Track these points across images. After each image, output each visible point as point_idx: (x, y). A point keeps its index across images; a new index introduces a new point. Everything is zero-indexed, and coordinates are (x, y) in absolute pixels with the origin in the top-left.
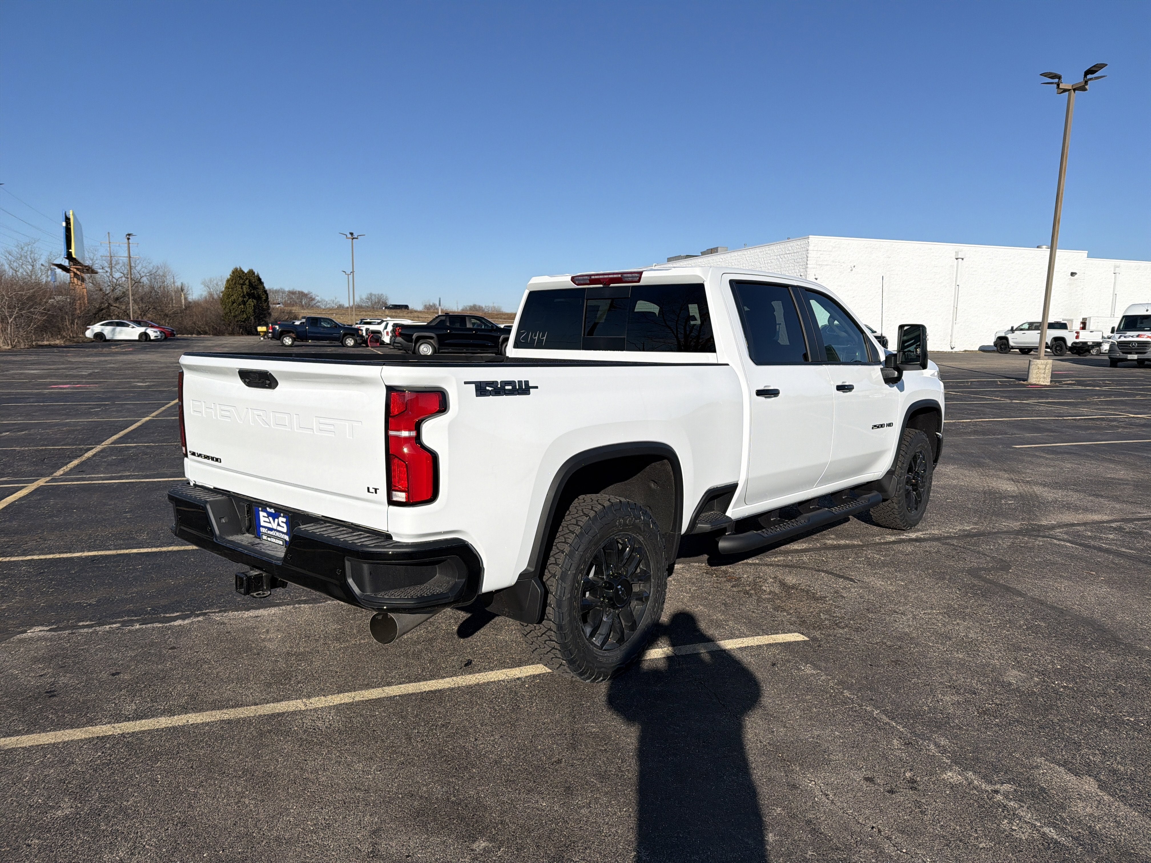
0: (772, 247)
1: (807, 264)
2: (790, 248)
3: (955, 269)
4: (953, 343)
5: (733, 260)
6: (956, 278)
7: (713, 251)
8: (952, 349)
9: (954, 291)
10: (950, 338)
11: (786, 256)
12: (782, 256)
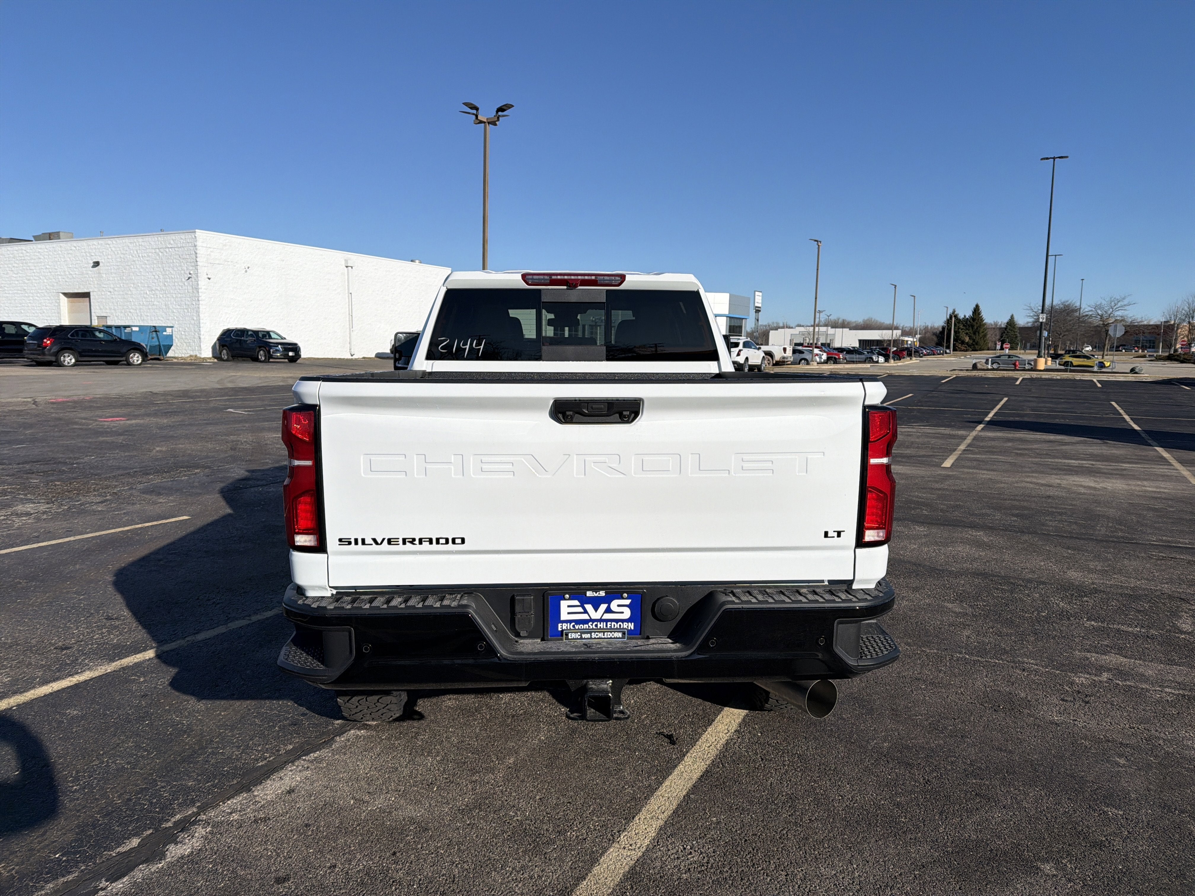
0: (147, 239)
1: (197, 261)
2: (172, 242)
3: (346, 277)
4: (352, 350)
5: (91, 249)
6: (348, 286)
7: (51, 236)
8: (352, 356)
9: (347, 298)
10: (349, 345)
11: (167, 250)
12: (162, 250)
